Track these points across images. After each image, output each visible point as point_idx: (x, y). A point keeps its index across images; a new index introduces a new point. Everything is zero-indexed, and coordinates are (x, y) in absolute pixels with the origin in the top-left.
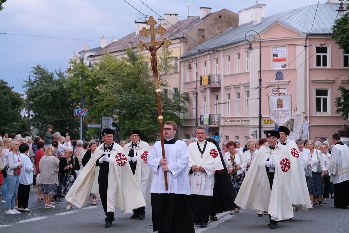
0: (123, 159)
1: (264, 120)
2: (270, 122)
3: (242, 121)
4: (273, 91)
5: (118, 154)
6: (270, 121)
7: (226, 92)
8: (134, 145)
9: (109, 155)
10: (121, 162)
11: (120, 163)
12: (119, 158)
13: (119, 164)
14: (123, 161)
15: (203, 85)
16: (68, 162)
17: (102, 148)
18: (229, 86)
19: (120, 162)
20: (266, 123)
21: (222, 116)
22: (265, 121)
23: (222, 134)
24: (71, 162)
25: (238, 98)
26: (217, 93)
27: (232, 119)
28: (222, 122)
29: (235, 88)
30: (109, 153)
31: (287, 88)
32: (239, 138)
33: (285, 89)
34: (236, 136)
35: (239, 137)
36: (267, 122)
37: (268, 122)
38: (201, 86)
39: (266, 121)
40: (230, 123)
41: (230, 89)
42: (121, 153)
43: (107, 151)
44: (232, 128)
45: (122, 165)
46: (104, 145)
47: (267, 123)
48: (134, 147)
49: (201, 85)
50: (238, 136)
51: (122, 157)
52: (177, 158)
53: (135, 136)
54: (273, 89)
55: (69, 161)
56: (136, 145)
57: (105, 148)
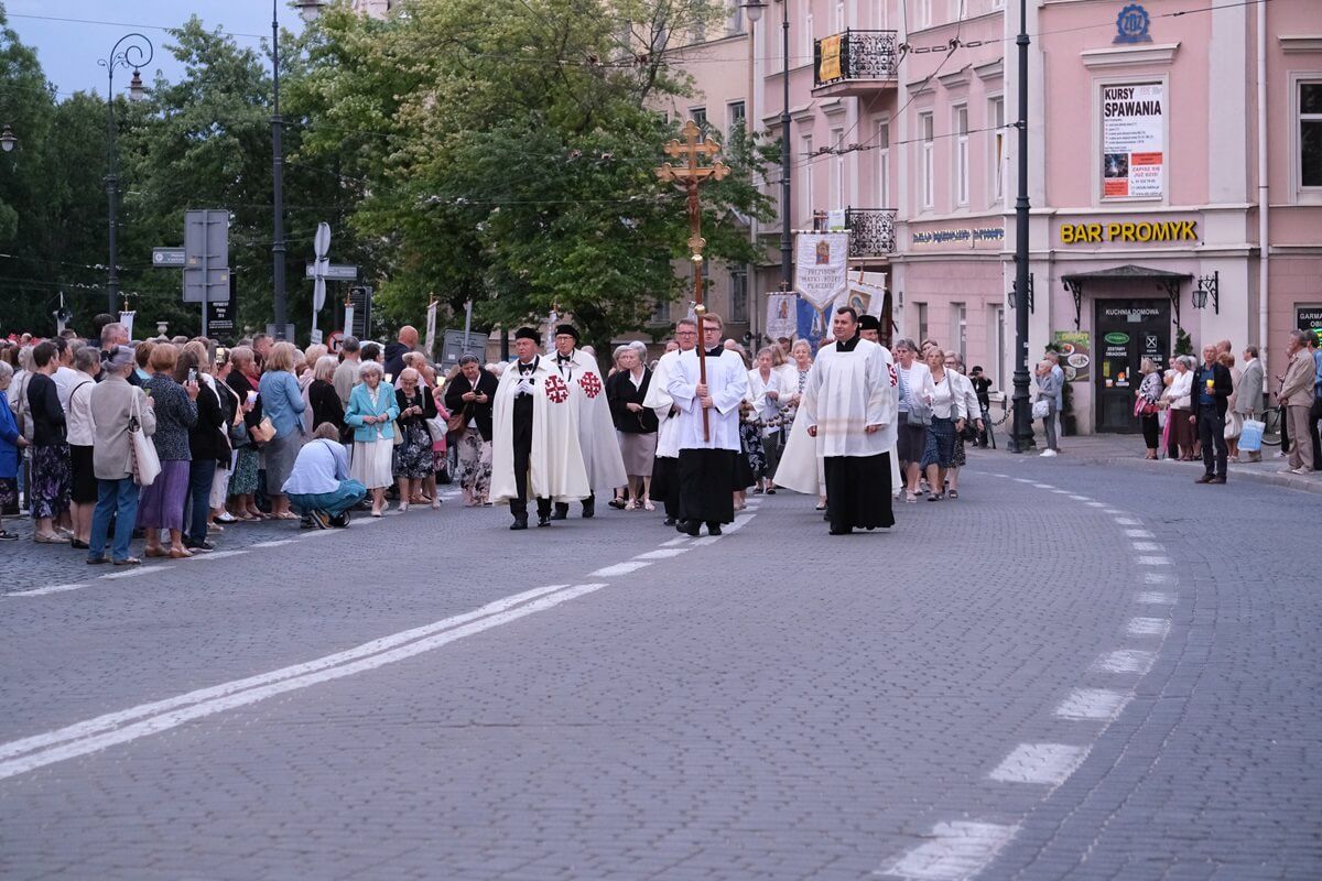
0: (560, 389)
1: (1066, 230)
2: (1093, 238)
3: (977, 235)
4: (1107, 95)
5: (550, 378)
6: (1090, 233)
7: (917, 107)
8: (563, 358)
9: (532, 381)
10: (557, 393)
11: (555, 395)
12: (552, 385)
13: (552, 398)
14: (561, 393)
15: (822, 81)
16: (409, 401)
17: (514, 368)
18: (927, 80)
19: (554, 393)
20: (1070, 243)
21: (902, 215)
22: (1070, 233)
23: (901, 294)
24: (417, 401)
25: (962, 134)
26: (885, 114)
27: (943, 230)
28: (904, 244)
29: (949, 87)
30: (530, 376)
31: (1165, 80)
32: (968, 314)
33: (1159, 86)
34: (958, 304)
35: (967, 307)
36: (1077, 236)
37: (1084, 236)
38: (818, 86)
39: (1074, 232)
40: (932, 247)
41: (932, 92)
42: (555, 377)
43: (527, 374)
44: (941, 269)
45: (559, 401)
46: (519, 362)
47: (1079, 240)
48: (563, 362)
49: (816, 83)
50: (964, 304)
51: (559, 385)
52: (728, 383)
53: (565, 338)
54: (1104, 86)
55: (412, 399)
56: (568, 359)
57: (522, 369)
